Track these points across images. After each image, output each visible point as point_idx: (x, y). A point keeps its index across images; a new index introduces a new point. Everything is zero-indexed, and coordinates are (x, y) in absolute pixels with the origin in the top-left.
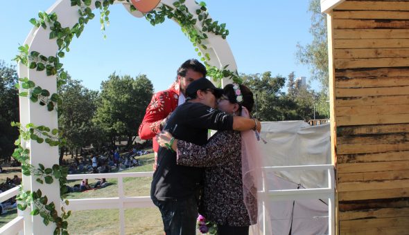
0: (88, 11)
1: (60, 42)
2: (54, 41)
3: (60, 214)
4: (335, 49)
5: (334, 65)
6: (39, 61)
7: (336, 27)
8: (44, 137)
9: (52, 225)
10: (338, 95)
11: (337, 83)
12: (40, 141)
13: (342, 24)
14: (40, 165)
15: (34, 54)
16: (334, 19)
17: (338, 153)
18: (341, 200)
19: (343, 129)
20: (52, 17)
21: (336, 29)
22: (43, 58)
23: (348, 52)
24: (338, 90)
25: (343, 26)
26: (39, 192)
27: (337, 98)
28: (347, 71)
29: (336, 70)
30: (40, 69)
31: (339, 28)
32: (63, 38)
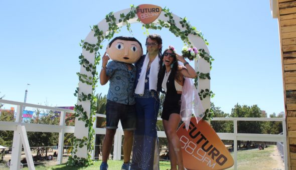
0: (114, 24)
1: (99, 38)
2: (96, 37)
3: (89, 118)
4: (282, 39)
5: (282, 50)
6: (87, 46)
7: (283, 25)
8: (85, 80)
9: (85, 123)
10: (286, 69)
11: (285, 61)
12: (83, 82)
13: (288, 22)
14: (82, 93)
15: (86, 43)
16: (280, 20)
17: (288, 109)
18: (291, 143)
19: (292, 93)
20: (96, 27)
21: (283, 26)
22: (90, 45)
23: (293, 40)
24: (285, 66)
25: (289, 24)
26: (81, 106)
27: (285, 71)
28: (293, 53)
29: (284, 53)
30: (88, 49)
31: (285, 26)
32: (101, 36)
